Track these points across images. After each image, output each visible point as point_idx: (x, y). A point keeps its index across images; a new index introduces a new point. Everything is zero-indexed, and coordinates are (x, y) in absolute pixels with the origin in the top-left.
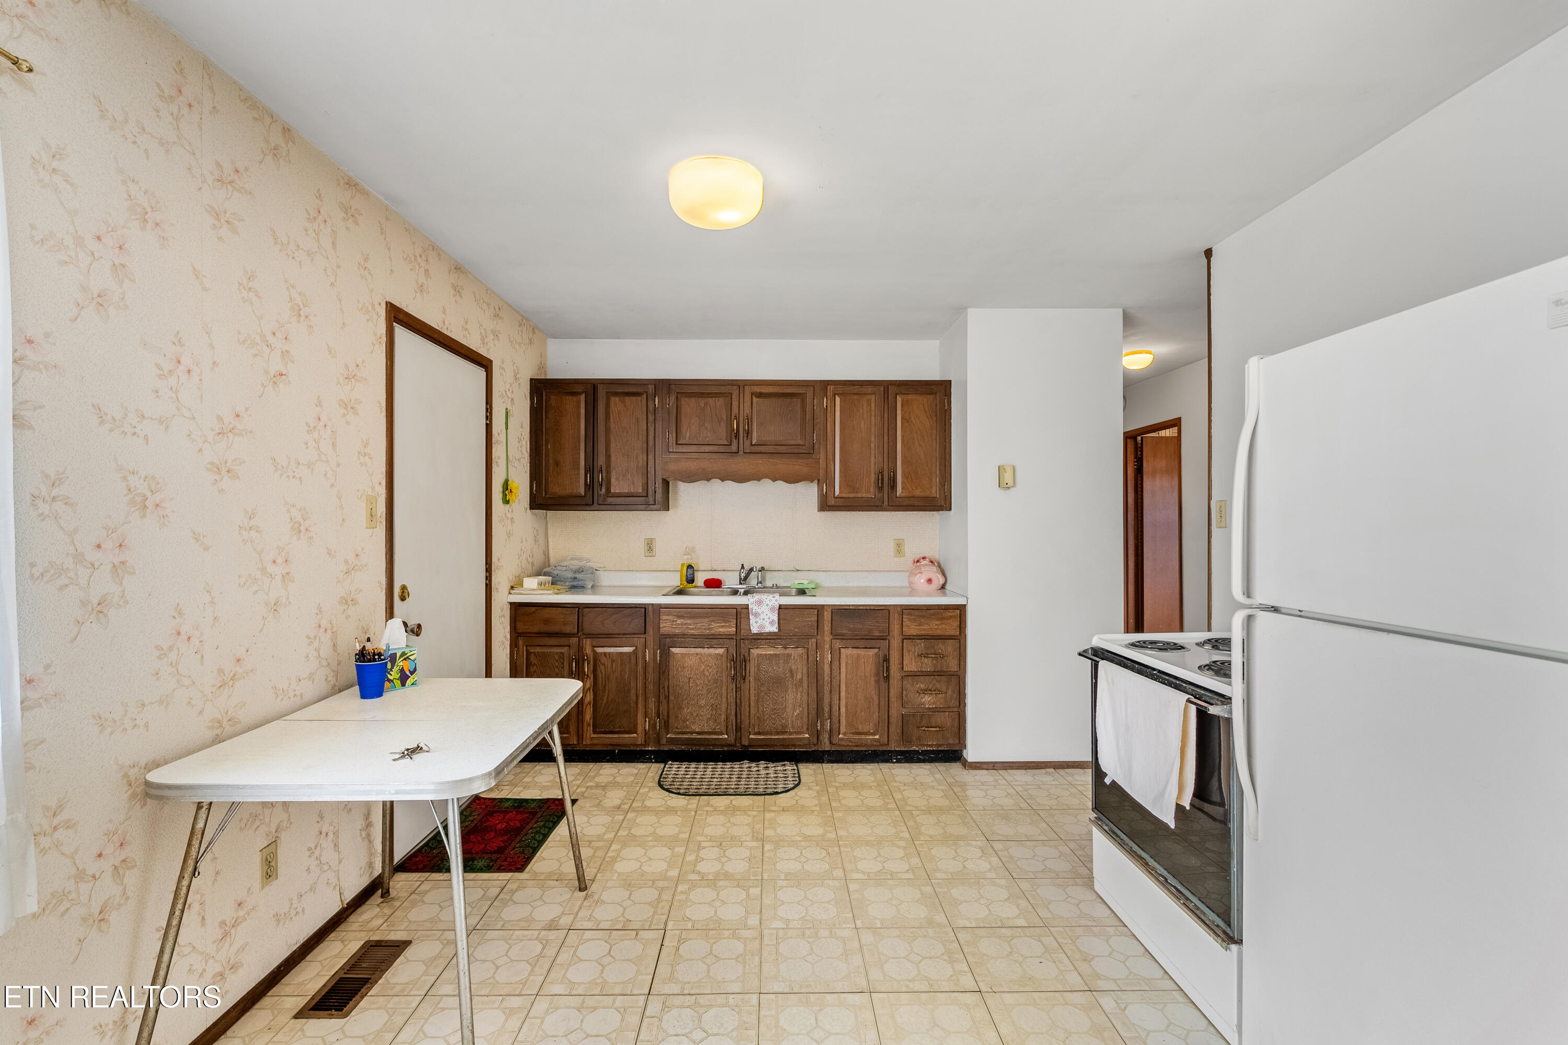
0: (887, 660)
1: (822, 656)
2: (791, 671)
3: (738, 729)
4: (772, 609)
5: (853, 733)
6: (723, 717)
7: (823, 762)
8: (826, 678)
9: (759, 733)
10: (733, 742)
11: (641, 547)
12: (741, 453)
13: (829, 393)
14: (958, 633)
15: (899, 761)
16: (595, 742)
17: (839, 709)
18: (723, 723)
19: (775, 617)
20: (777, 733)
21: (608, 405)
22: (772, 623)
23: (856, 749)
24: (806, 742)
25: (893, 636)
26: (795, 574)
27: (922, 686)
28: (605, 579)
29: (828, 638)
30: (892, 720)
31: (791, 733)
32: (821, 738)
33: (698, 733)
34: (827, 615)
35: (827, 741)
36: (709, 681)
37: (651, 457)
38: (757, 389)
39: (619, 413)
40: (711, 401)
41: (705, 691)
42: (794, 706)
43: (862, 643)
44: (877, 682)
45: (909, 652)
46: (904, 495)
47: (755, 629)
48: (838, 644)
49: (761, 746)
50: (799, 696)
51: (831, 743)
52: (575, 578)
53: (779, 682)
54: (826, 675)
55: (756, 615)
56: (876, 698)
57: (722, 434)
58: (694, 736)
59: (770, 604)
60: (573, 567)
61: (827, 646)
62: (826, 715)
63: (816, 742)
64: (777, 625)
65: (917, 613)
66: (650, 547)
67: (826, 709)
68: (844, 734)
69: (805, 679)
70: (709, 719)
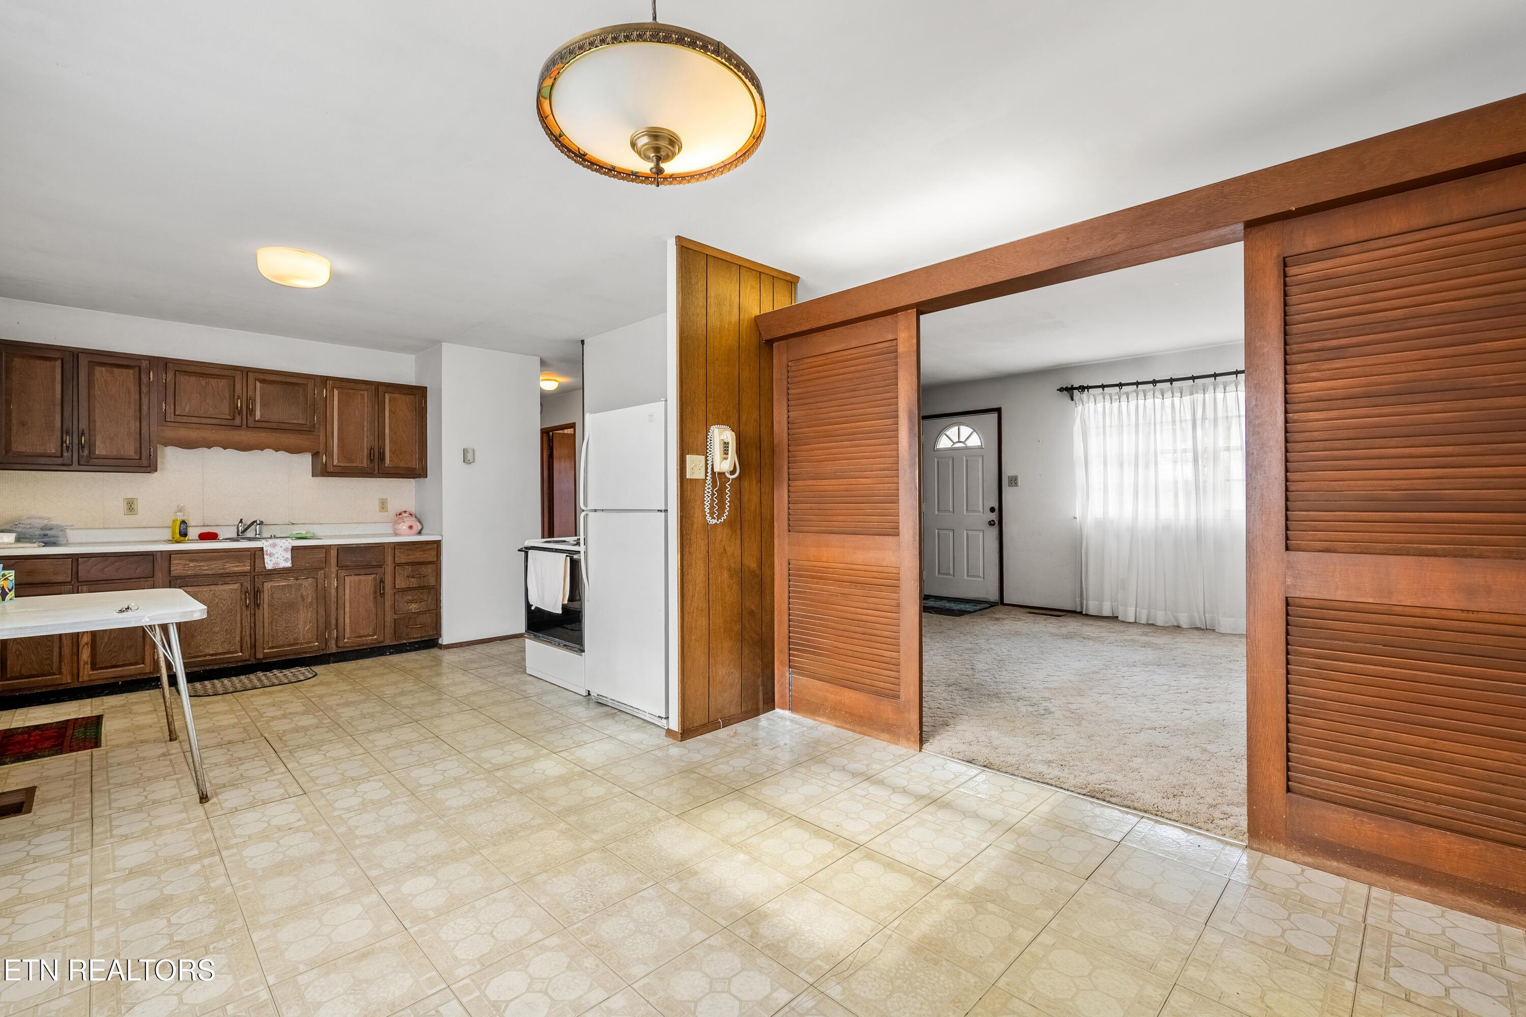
0: (382, 581)
1: (330, 583)
2: (302, 596)
3: (254, 646)
4: (286, 550)
5: (356, 637)
6: (238, 638)
7: (329, 663)
8: (333, 599)
9: (273, 647)
10: (247, 657)
11: (121, 505)
12: (243, 427)
13: (328, 386)
14: (436, 559)
15: (391, 654)
16: (93, 678)
17: (344, 621)
18: (238, 645)
19: (289, 555)
20: (289, 645)
21: (90, 374)
22: (286, 560)
23: (357, 648)
24: (315, 649)
25: (388, 565)
26: (291, 526)
27: (410, 598)
28: (72, 535)
29: (334, 569)
30: (387, 624)
31: (302, 644)
32: (329, 644)
33: (212, 655)
34: (333, 553)
35: (334, 646)
36: (223, 611)
37: (144, 424)
38: (261, 376)
39: (106, 381)
40: (213, 382)
41: (218, 620)
42: (305, 623)
43: (363, 571)
44: (375, 598)
45: (400, 574)
46: (391, 465)
47: (269, 565)
48: (342, 573)
49: (274, 657)
50: (309, 614)
51: (337, 646)
53: (291, 606)
54: (332, 596)
55: (271, 555)
56: (374, 610)
57: (225, 410)
58: (208, 658)
59: (284, 546)
61: (334, 575)
62: (333, 627)
63: (324, 647)
64: (290, 562)
65: (406, 547)
66: (131, 506)
67: (333, 622)
68: (348, 639)
69: (314, 601)
70: (223, 642)
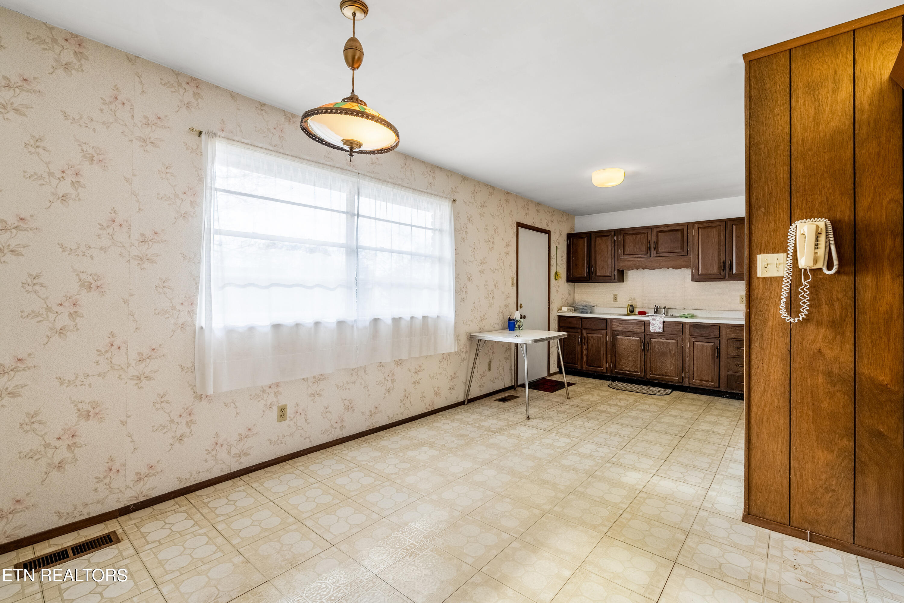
0: (719, 349)
1: (685, 345)
2: (669, 349)
3: (645, 371)
4: (660, 323)
5: (700, 380)
6: (639, 366)
7: (686, 392)
8: (687, 354)
9: (654, 374)
10: (643, 376)
11: (612, 297)
12: (652, 257)
13: (695, 228)
15: (727, 397)
16: (587, 369)
17: (693, 369)
18: (639, 369)
19: (661, 326)
20: (663, 375)
21: (595, 241)
22: (660, 328)
23: (702, 387)
24: (676, 381)
25: (723, 338)
26: (683, 310)
27: (738, 363)
28: (597, 310)
29: (688, 337)
30: (721, 377)
31: (669, 376)
32: (684, 380)
33: (627, 371)
34: (688, 327)
35: (687, 383)
36: (633, 350)
37: (613, 260)
38: (659, 229)
39: (600, 244)
40: (638, 236)
41: (630, 355)
42: (671, 365)
43: (705, 340)
44: (713, 358)
45: (730, 345)
46: (737, 273)
47: (652, 330)
48: (692, 340)
49: (656, 380)
50: (673, 361)
51: (689, 383)
52: (583, 309)
53: (664, 354)
54: (687, 352)
55: (653, 324)
56: (712, 366)
57: (644, 248)
58: (626, 372)
59: (659, 320)
60: (583, 305)
61: (687, 340)
62: (687, 371)
63: (681, 381)
64: (662, 329)
65: (735, 328)
66: (615, 297)
67: (687, 368)
68: (696, 380)
69: (677, 354)
70: (632, 366)
